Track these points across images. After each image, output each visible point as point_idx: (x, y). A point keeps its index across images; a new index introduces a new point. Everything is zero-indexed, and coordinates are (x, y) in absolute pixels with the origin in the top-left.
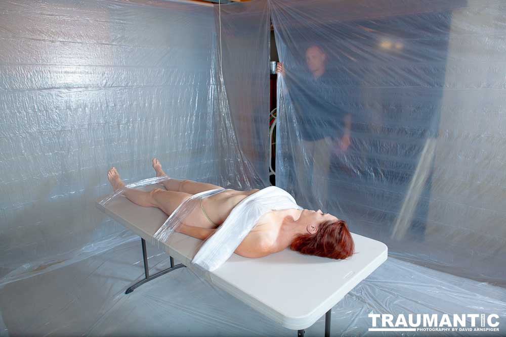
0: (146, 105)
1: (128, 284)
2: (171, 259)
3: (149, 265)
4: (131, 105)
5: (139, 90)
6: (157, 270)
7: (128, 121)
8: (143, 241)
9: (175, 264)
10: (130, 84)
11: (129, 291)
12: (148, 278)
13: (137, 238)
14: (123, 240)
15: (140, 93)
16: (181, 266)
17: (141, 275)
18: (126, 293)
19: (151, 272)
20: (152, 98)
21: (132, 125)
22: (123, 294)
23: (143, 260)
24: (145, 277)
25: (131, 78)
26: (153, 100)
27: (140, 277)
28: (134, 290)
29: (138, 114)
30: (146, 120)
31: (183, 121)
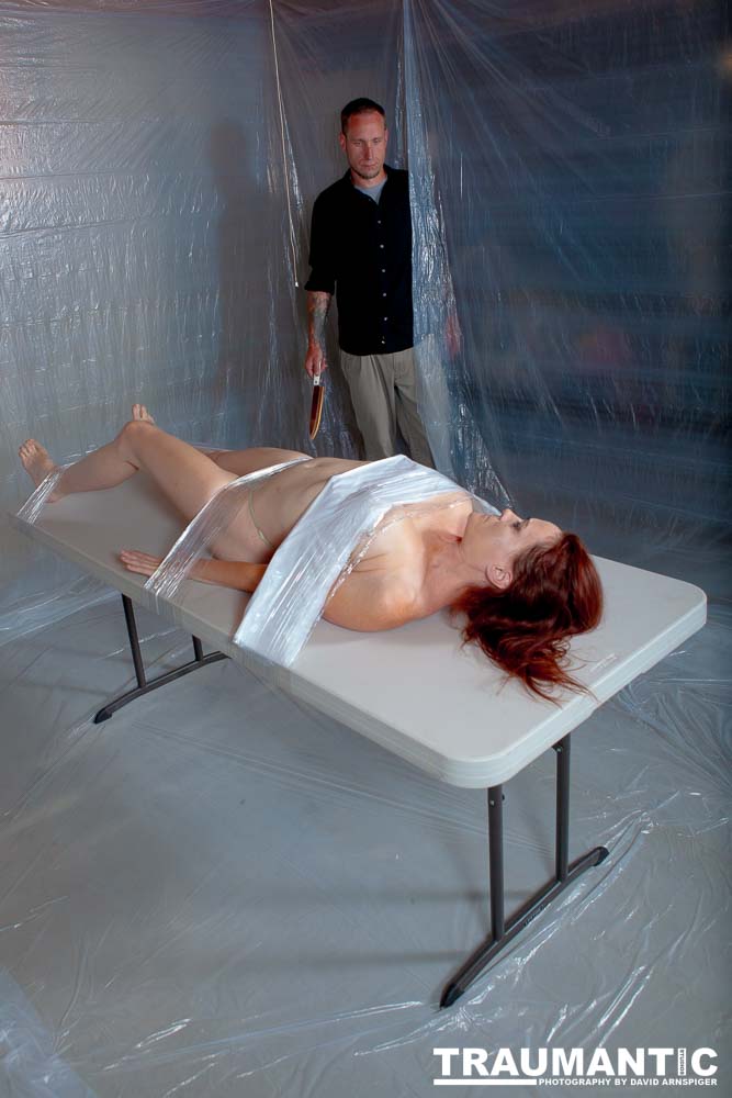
0: (112, 268)
1: (99, 702)
2: (196, 641)
3: (145, 656)
4: (74, 272)
5: (91, 234)
6: (165, 666)
7: (70, 310)
8: (126, 601)
9: (205, 652)
10: (68, 220)
11: (102, 716)
12: (143, 687)
13: (113, 596)
14: (82, 601)
15: (94, 242)
16: (220, 656)
17: (128, 682)
18: (97, 720)
19: (150, 674)
20: (125, 251)
21: (79, 321)
22: (89, 724)
23: (129, 645)
24: (137, 684)
25: (67, 204)
26: (127, 255)
27: (125, 685)
28: (114, 715)
29: (92, 293)
30: (114, 308)
31: (204, 302)
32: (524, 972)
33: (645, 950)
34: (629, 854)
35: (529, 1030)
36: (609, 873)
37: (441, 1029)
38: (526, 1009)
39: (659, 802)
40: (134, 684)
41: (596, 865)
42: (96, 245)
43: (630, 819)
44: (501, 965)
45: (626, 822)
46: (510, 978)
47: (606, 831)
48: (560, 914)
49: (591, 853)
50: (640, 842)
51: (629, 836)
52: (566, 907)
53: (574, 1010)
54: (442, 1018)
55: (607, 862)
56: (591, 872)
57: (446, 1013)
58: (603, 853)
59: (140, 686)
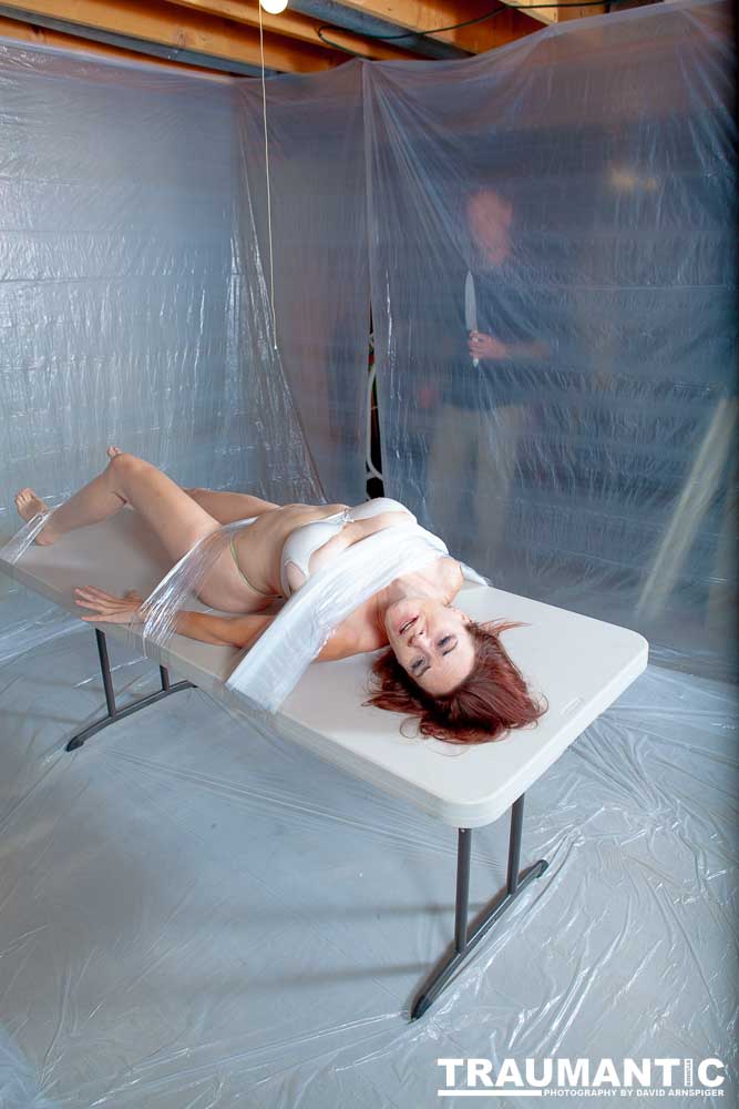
0: (88, 323)
1: (70, 730)
2: (163, 670)
3: (115, 687)
4: (52, 324)
5: (69, 289)
7: (48, 362)
8: (100, 634)
9: (172, 681)
10: (46, 274)
11: (73, 744)
12: (113, 715)
15: (71, 297)
16: (186, 685)
18: (69, 748)
19: (119, 702)
20: (100, 309)
21: (56, 370)
22: (61, 751)
24: (107, 712)
25: (47, 259)
26: (103, 311)
27: (96, 712)
28: (86, 742)
29: (69, 345)
30: (89, 358)
31: (173, 358)
32: (484, 979)
33: (587, 953)
34: (566, 865)
35: (493, 1035)
36: (550, 883)
37: (415, 1039)
38: (489, 1015)
39: (587, 818)
40: (105, 712)
41: (539, 876)
42: (73, 299)
43: (564, 832)
44: (464, 975)
45: (560, 837)
46: (472, 987)
47: (544, 845)
48: (511, 924)
49: (535, 866)
50: (574, 853)
51: (564, 849)
52: (517, 916)
53: (530, 1013)
54: (414, 1029)
55: (548, 874)
56: (535, 883)
57: (418, 1024)
58: (543, 865)
59: (110, 715)
